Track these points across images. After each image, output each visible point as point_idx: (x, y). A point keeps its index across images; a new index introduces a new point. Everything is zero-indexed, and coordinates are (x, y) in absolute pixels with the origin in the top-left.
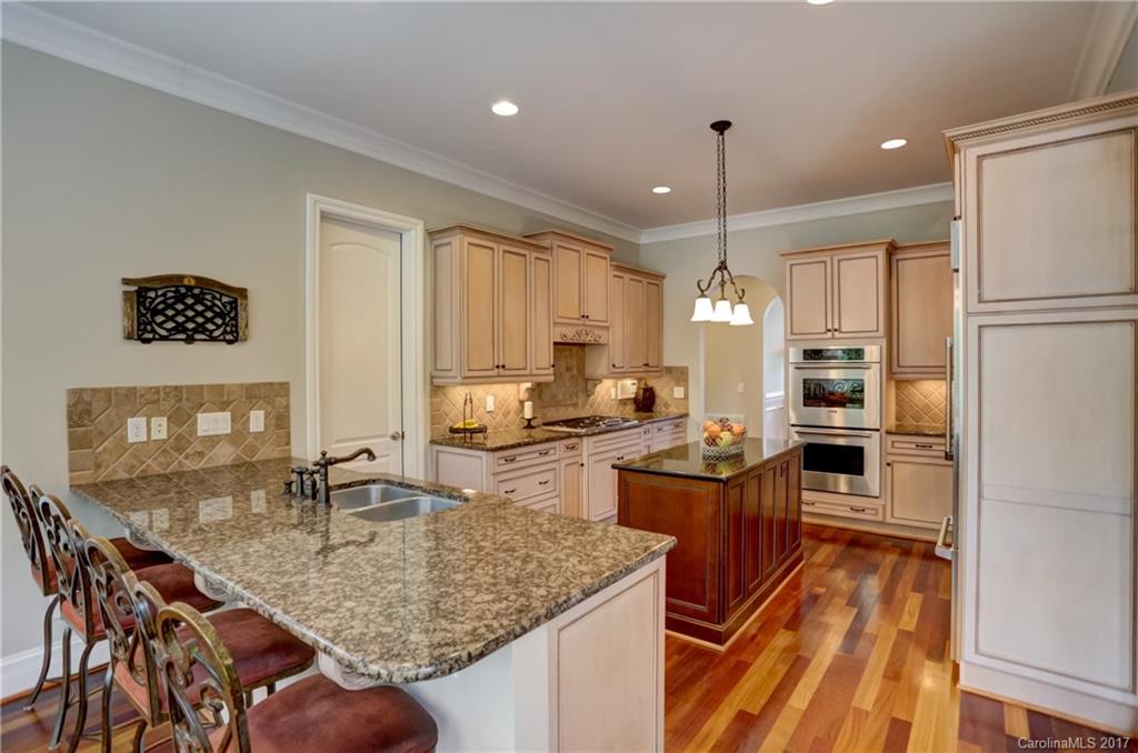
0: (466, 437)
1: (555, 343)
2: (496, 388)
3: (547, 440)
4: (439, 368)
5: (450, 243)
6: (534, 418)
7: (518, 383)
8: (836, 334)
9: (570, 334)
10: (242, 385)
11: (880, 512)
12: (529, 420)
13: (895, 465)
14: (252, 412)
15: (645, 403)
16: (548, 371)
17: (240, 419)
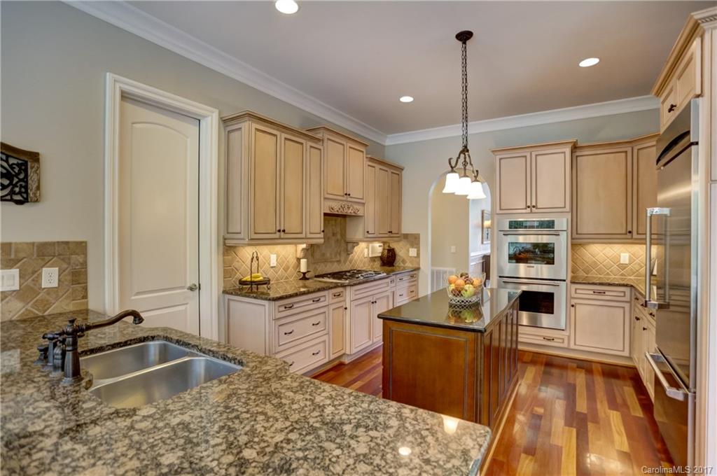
0: (251, 288)
1: (325, 214)
2: (279, 248)
3: (319, 290)
4: (230, 231)
5: (240, 129)
6: (308, 272)
7: (296, 244)
8: (534, 209)
9: (336, 207)
10: (33, 244)
11: (566, 341)
12: (304, 274)
13: (577, 306)
14: (44, 269)
15: (388, 260)
16: (318, 236)
17: (30, 276)
